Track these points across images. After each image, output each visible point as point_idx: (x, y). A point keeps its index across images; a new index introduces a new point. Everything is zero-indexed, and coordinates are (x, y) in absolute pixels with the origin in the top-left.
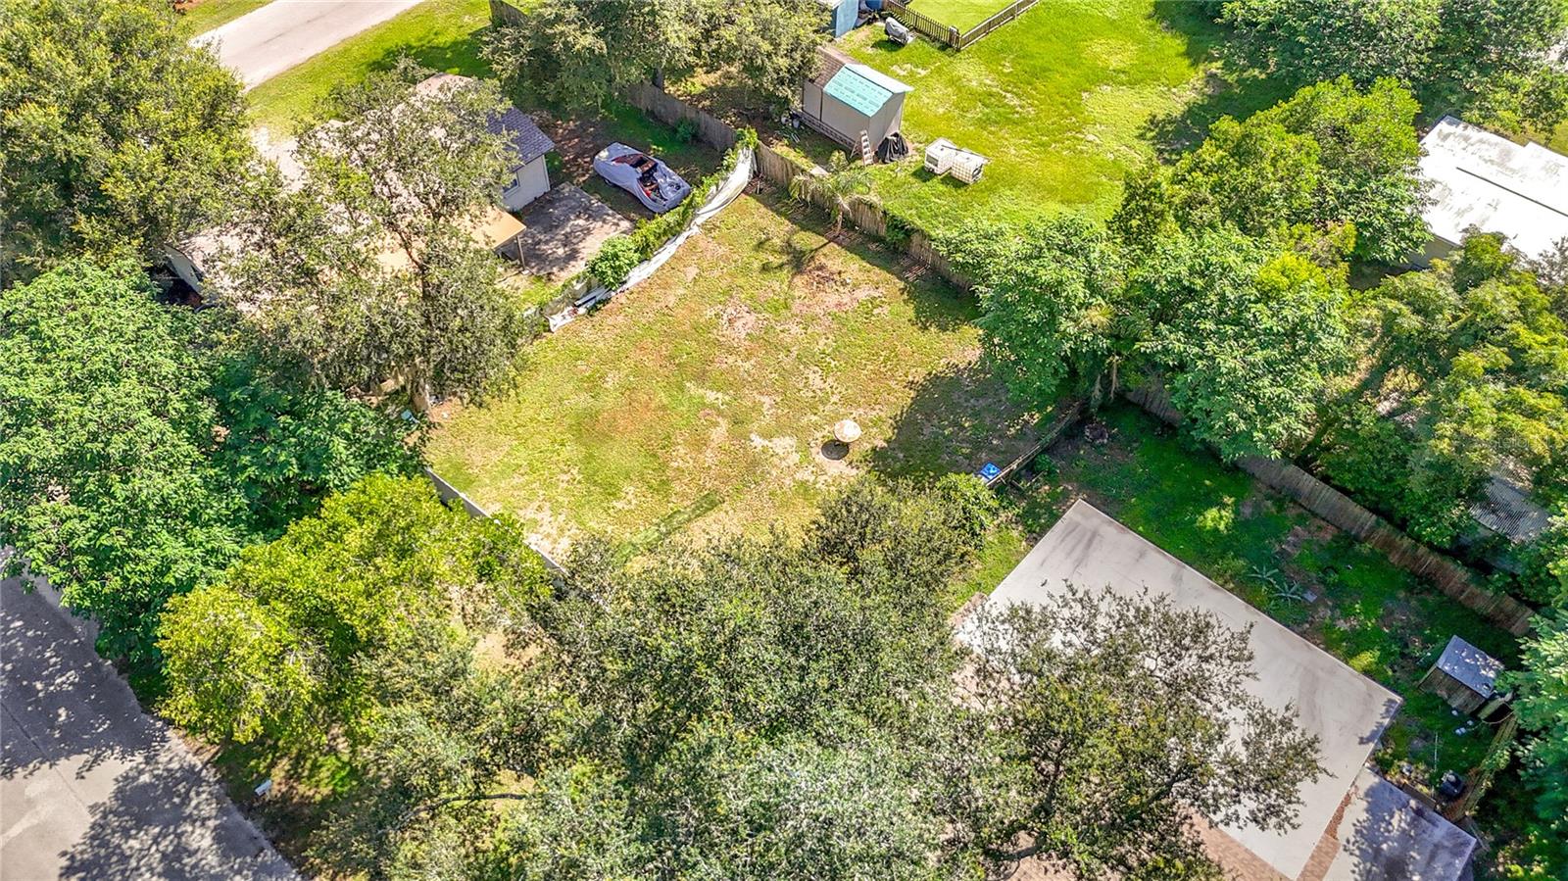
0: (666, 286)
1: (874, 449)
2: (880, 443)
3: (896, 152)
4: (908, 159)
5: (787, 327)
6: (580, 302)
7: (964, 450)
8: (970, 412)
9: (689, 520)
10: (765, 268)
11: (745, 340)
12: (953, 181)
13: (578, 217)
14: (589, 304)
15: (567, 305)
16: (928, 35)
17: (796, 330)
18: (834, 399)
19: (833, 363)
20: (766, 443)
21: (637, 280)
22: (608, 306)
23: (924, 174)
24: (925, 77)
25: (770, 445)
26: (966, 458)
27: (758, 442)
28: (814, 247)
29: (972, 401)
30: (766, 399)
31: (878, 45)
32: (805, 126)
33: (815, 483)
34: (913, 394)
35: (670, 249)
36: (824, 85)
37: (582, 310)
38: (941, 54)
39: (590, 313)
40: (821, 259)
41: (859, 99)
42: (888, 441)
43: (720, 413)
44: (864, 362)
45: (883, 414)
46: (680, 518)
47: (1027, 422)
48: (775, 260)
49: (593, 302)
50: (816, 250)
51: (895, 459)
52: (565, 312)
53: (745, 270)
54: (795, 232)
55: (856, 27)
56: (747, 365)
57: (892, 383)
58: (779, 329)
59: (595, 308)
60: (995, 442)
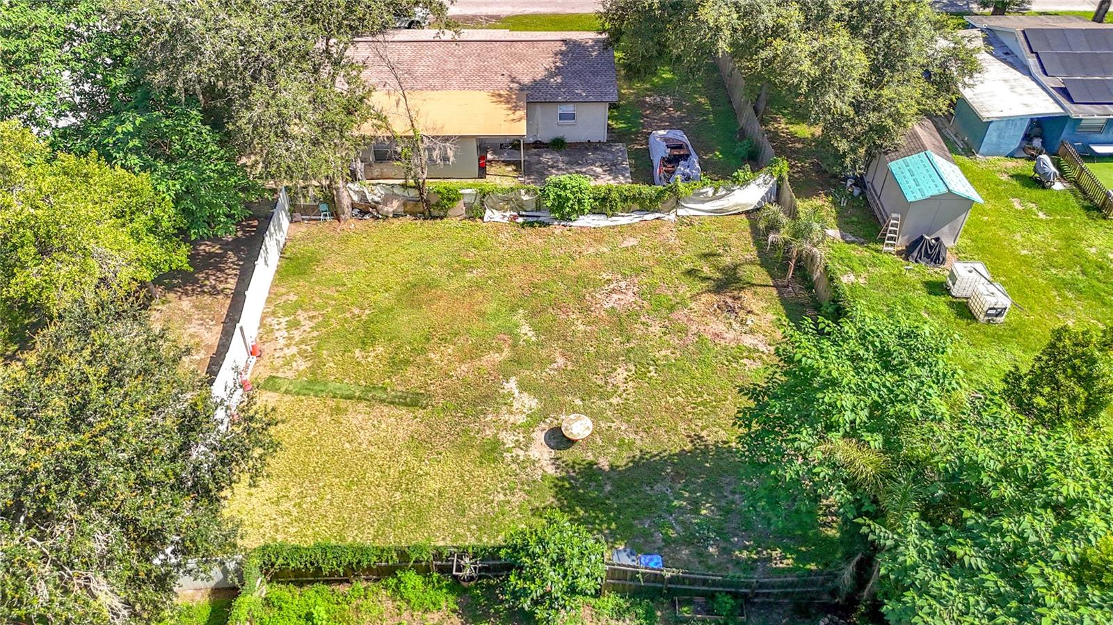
0: (599, 241)
1: (591, 464)
2: (604, 463)
3: (928, 256)
4: (937, 270)
5: (650, 322)
6: (524, 213)
7: (671, 532)
8: (723, 503)
9: (383, 401)
10: (690, 273)
11: (606, 310)
12: (964, 310)
13: (601, 166)
14: (531, 219)
15: (512, 209)
16: (1084, 193)
17: (656, 329)
18: (614, 401)
19: (652, 374)
20: (516, 392)
21: (584, 224)
22: (542, 229)
23: (938, 288)
24: (1041, 220)
25: (516, 395)
26: (664, 540)
27: (512, 385)
28: (754, 282)
29: (737, 496)
30: (561, 361)
31: (1017, 177)
32: (865, 198)
33: (508, 450)
34: (689, 447)
35: (634, 219)
36: (891, 161)
37: (521, 220)
38: (1082, 212)
39: (523, 225)
40: (747, 295)
41: (912, 183)
42: (612, 467)
43: (514, 346)
44: (680, 391)
45: (638, 443)
46: (379, 394)
47: (770, 559)
48: (706, 270)
49: (535, 219)
50: (753, 285)
51: (600, 487)
52: (508, 214)
53: (672, 265)
54: (752, 263)
55: (1011, 156)
56: (582, 328)
57: (682, 426)
58: (643, 319)
59: (531, 225)
60: (711, 550)
